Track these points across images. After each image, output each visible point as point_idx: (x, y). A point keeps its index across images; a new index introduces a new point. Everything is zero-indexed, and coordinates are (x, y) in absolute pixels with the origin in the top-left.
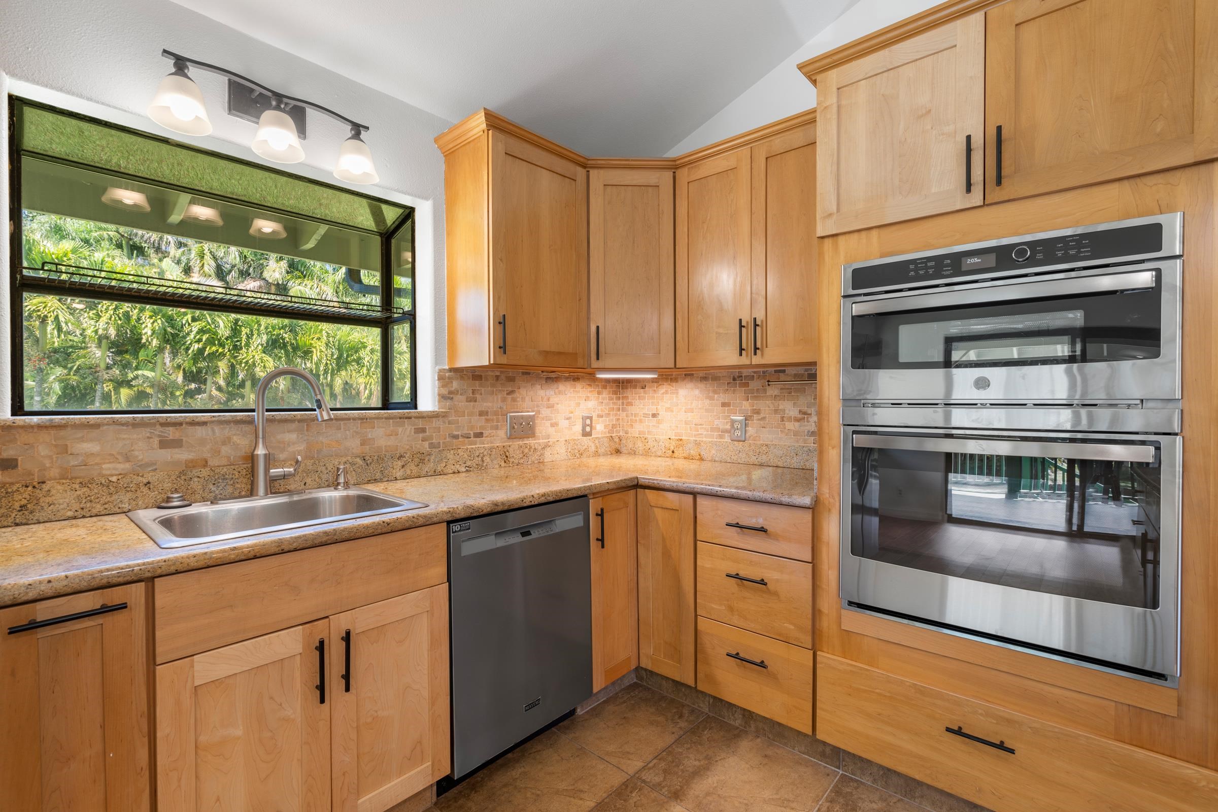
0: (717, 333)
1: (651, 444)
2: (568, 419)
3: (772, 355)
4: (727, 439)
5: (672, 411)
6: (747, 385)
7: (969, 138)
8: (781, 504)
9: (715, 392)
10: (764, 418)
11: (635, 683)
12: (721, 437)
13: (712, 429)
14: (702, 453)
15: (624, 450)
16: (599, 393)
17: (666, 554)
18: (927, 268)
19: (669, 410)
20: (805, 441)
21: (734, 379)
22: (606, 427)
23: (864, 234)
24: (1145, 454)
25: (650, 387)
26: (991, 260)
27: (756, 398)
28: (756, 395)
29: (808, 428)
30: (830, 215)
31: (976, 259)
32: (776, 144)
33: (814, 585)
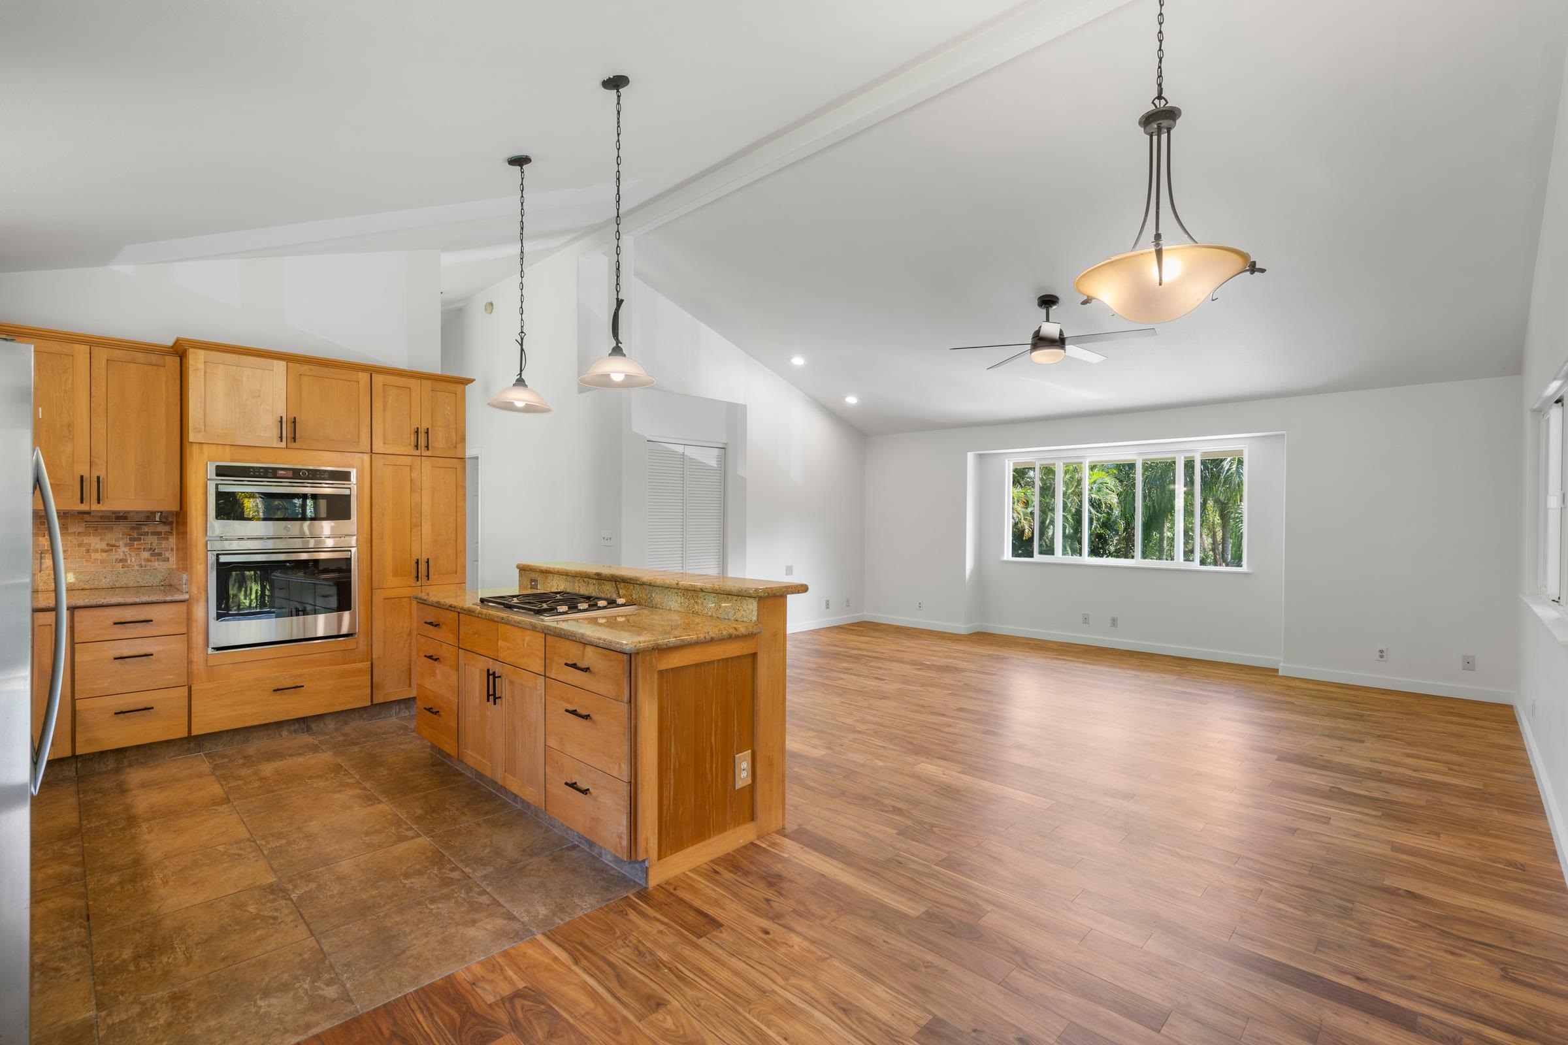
3: (111, 504)
7: (281, 417)
8: (165, 602)
23: (220, 447)
24: (346, 555)
26: (290, 474)
31: (282, 472)
32: (117, 354)
33: (188, 646)
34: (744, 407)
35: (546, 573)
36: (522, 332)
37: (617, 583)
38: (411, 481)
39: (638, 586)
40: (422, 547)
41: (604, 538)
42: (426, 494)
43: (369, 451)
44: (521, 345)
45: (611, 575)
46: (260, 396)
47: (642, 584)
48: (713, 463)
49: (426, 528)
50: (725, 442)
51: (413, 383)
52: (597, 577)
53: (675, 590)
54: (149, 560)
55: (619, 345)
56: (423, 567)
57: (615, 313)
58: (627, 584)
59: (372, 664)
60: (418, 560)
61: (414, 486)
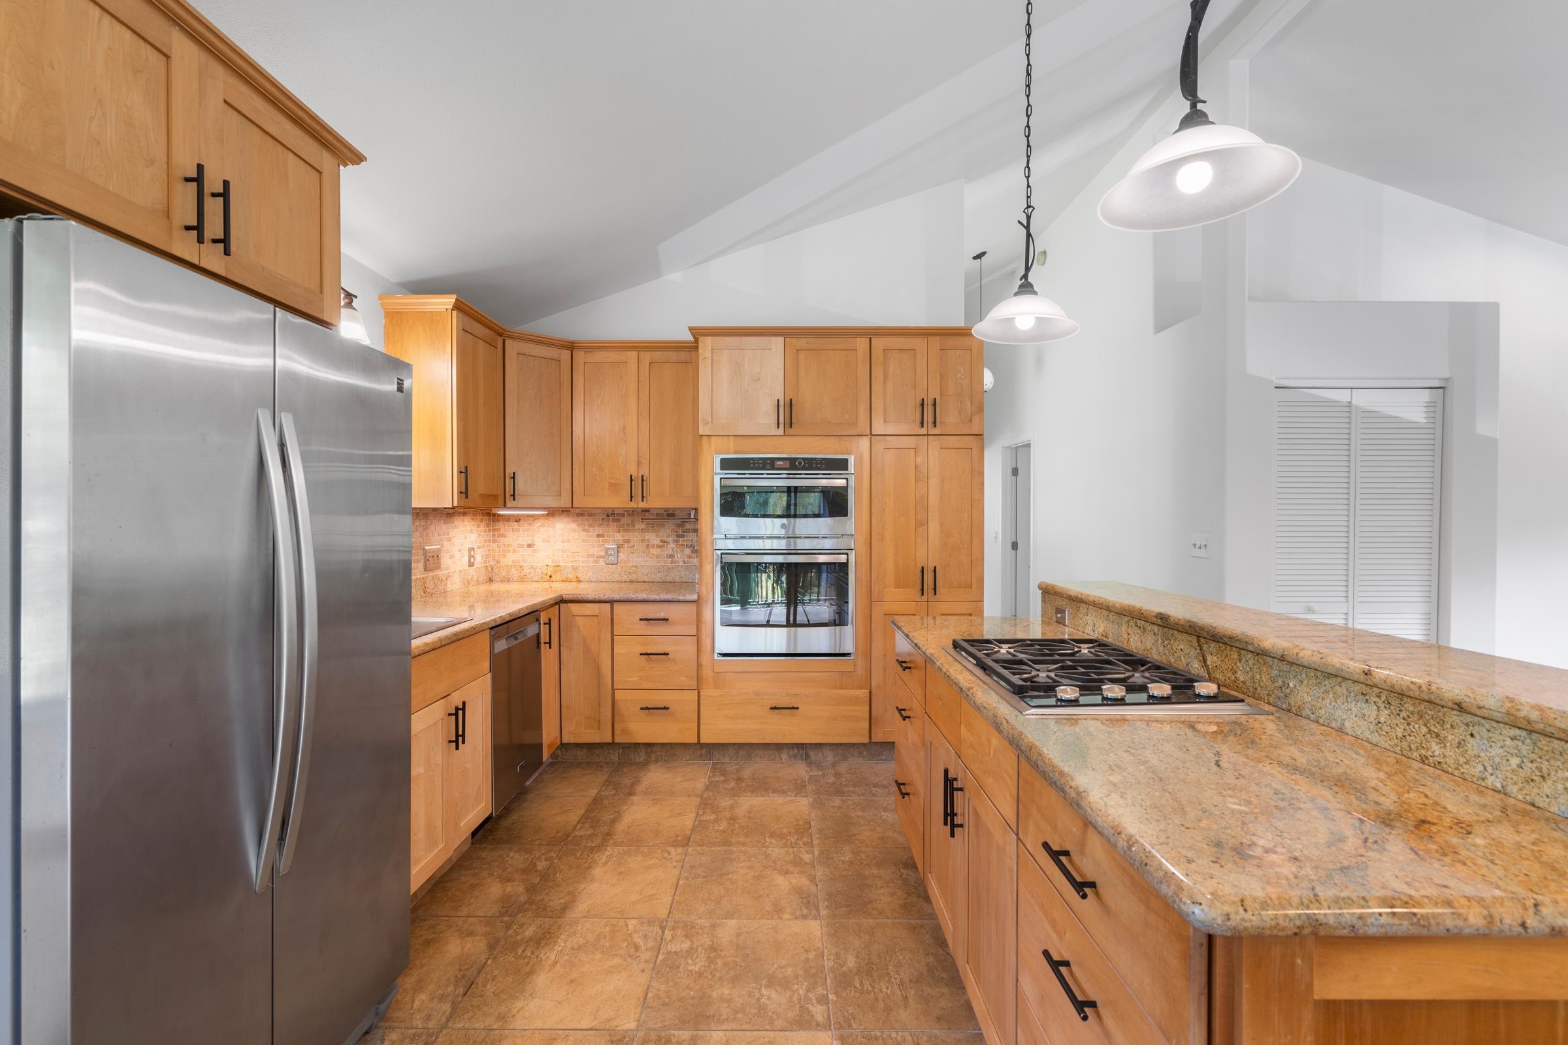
0: (609, 483)
1: (527, 571)
2: (460, 551)
3: (655, 502)
4: (602, 563)
5: (549, 542)
6: (618, 520)
7: (778, 400)
8: (678, 601)
9: (591, 526)
10: (633, 546)
11: (551, 762)
12: (596, 562)
13: (588, 556)
14: (579, 576)
15: (495, 578)
16: (478, 526)
17: (587, 650)
18: (759, 464)
19: (544, 541)
20: (665, 562)
21: (608, 516)
22: (482, 556)
23: (725, 437)
24: (843, 558)
25: (525, 521)
26: (787, 464)
27: (626, 531)
28: (627, 528)
29: (667, 552)
30: (707, 423)
31: (781, 463)
32: (658, 355)
33: (698, 649)
34: (1492, 309)
35: (1078, 601)
36: (1029, 207)
37: (1202, 640)
38: (916, 467)
39: (1249, 656)
40: (929, 553)
41: (1195, 545)
42: (934, 483)
43: (869, 433)
44: (1028, 228)
45: (1189, 621)
46: (759, 379)
47: (1261, 654)
48: (1418, 415)
49: (934, 527)
50: (1446, 375)
51: (917, 343)
52: (1159, 622)
53: (1358, 687)
54: (690, 557)
55: (1200, 106)
56: (929, 578)
57: (1188, 37)
58: (1223, 647)
59: (870, 692)
60: (923, 568)
61: (921, 477)
